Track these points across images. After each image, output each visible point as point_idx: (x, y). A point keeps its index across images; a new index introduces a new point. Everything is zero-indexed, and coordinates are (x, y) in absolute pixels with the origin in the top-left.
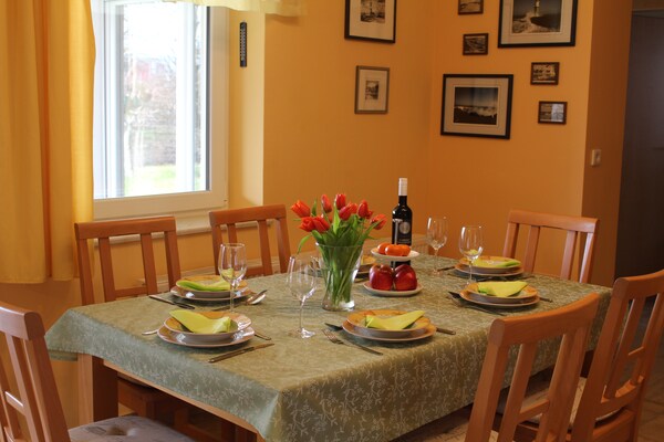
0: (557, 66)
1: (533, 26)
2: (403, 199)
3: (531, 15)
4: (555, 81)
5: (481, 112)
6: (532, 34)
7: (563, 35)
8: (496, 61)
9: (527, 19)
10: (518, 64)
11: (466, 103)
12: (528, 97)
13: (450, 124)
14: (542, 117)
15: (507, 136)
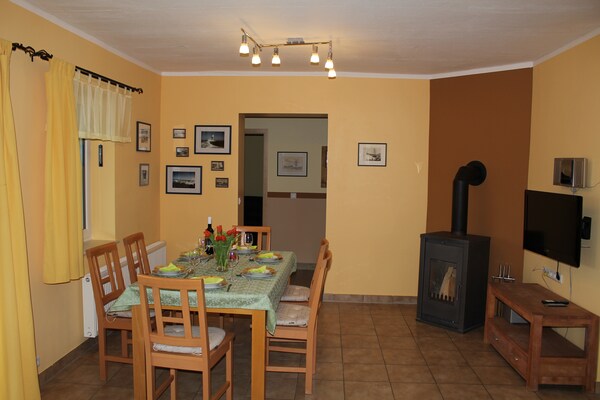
0: (223, 162)
1: (211, 146)
2: (210, 226)
3: (210, 140)
4: (222, 169)
5: (187, 183)
6: (211, 149)
7: (226, 149)
8: (192, 160)
9: (208, 142)
10: (206, 161)
11: (179, 179)
12: (210, 177)
13: (171, 189)
14: (218, 185)
15: (201, 194)
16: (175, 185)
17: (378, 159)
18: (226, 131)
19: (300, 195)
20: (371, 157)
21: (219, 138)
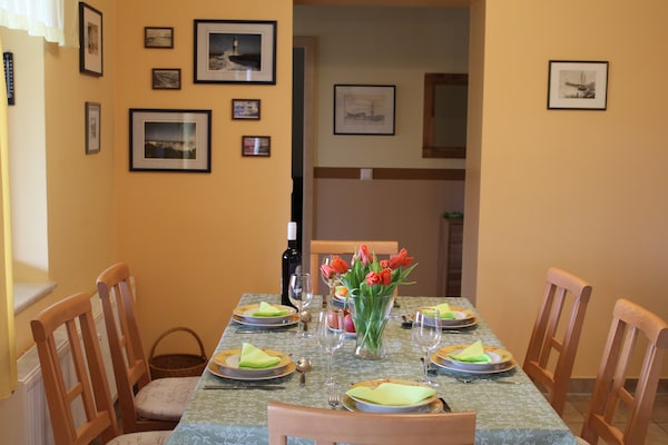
0: (258, 102)
1: (232, 64)
3: (230, 53)
4: (257, 116)
5: (178, 147)
6: (230, 72)
8: (190, 96)
9: (225, 57)
10: (218, 100)
11: (158, 138)
12: (228, 134)
13: (141, 160)
14: (246, 151)
15: (208, 171)
16: (150, 152)
17: (590, 95)
18: (266, 32)
19: (378, 173)
20: (574, 91)
21: (249, 49)
